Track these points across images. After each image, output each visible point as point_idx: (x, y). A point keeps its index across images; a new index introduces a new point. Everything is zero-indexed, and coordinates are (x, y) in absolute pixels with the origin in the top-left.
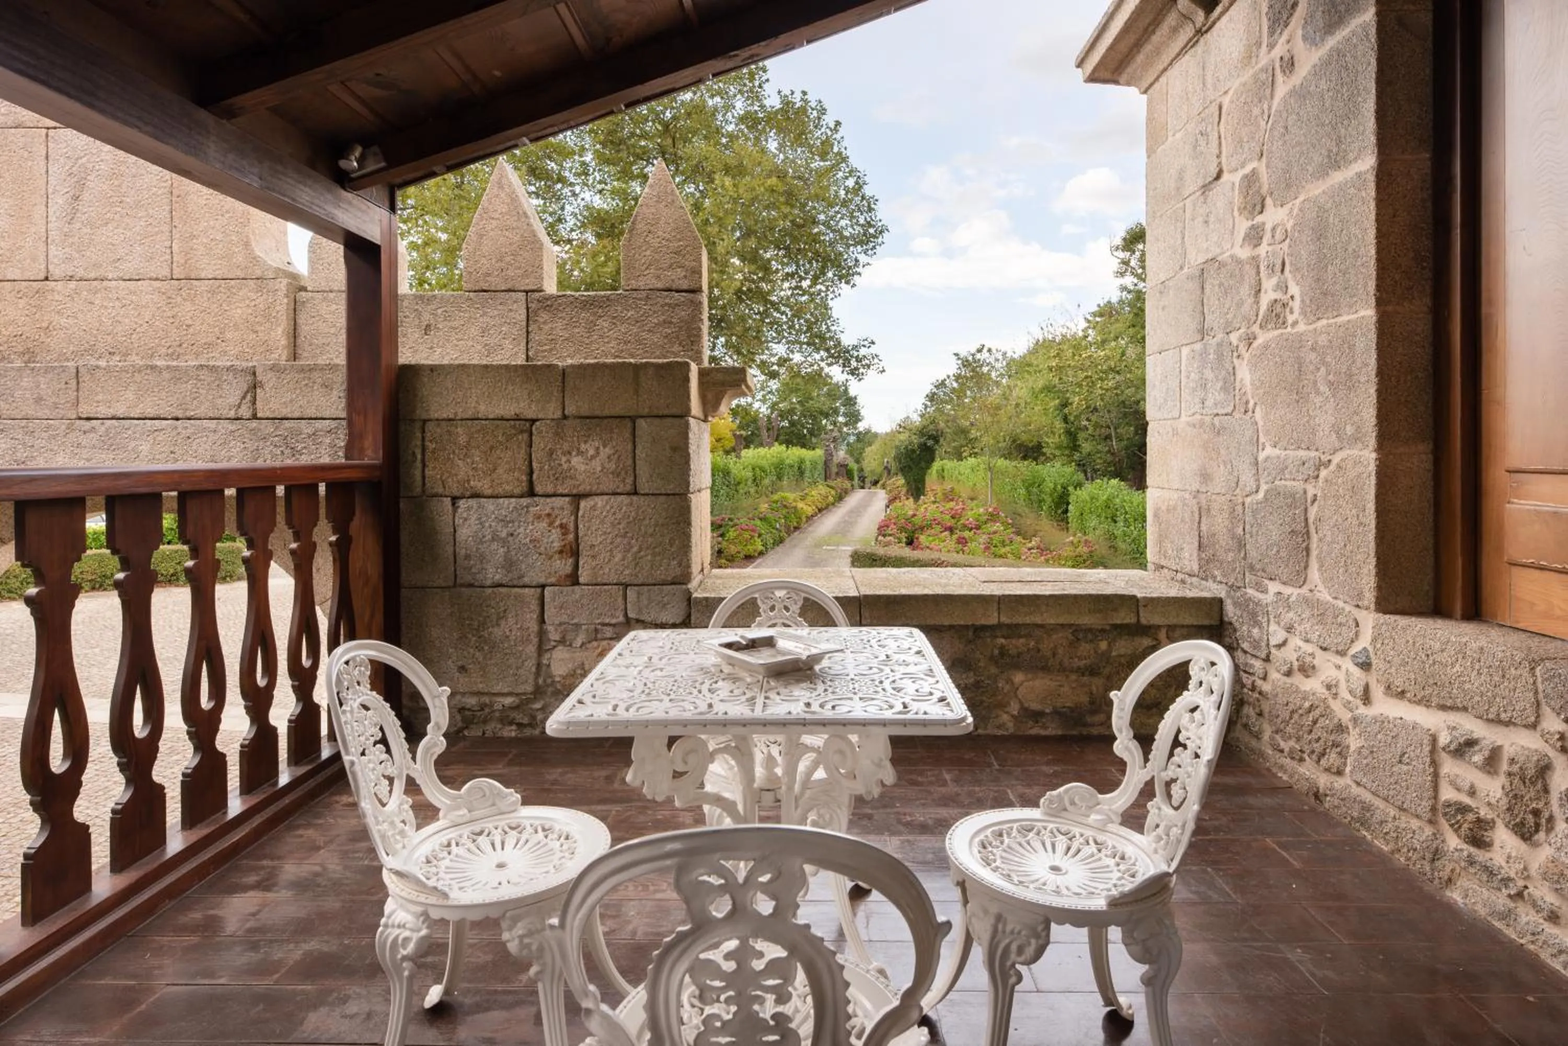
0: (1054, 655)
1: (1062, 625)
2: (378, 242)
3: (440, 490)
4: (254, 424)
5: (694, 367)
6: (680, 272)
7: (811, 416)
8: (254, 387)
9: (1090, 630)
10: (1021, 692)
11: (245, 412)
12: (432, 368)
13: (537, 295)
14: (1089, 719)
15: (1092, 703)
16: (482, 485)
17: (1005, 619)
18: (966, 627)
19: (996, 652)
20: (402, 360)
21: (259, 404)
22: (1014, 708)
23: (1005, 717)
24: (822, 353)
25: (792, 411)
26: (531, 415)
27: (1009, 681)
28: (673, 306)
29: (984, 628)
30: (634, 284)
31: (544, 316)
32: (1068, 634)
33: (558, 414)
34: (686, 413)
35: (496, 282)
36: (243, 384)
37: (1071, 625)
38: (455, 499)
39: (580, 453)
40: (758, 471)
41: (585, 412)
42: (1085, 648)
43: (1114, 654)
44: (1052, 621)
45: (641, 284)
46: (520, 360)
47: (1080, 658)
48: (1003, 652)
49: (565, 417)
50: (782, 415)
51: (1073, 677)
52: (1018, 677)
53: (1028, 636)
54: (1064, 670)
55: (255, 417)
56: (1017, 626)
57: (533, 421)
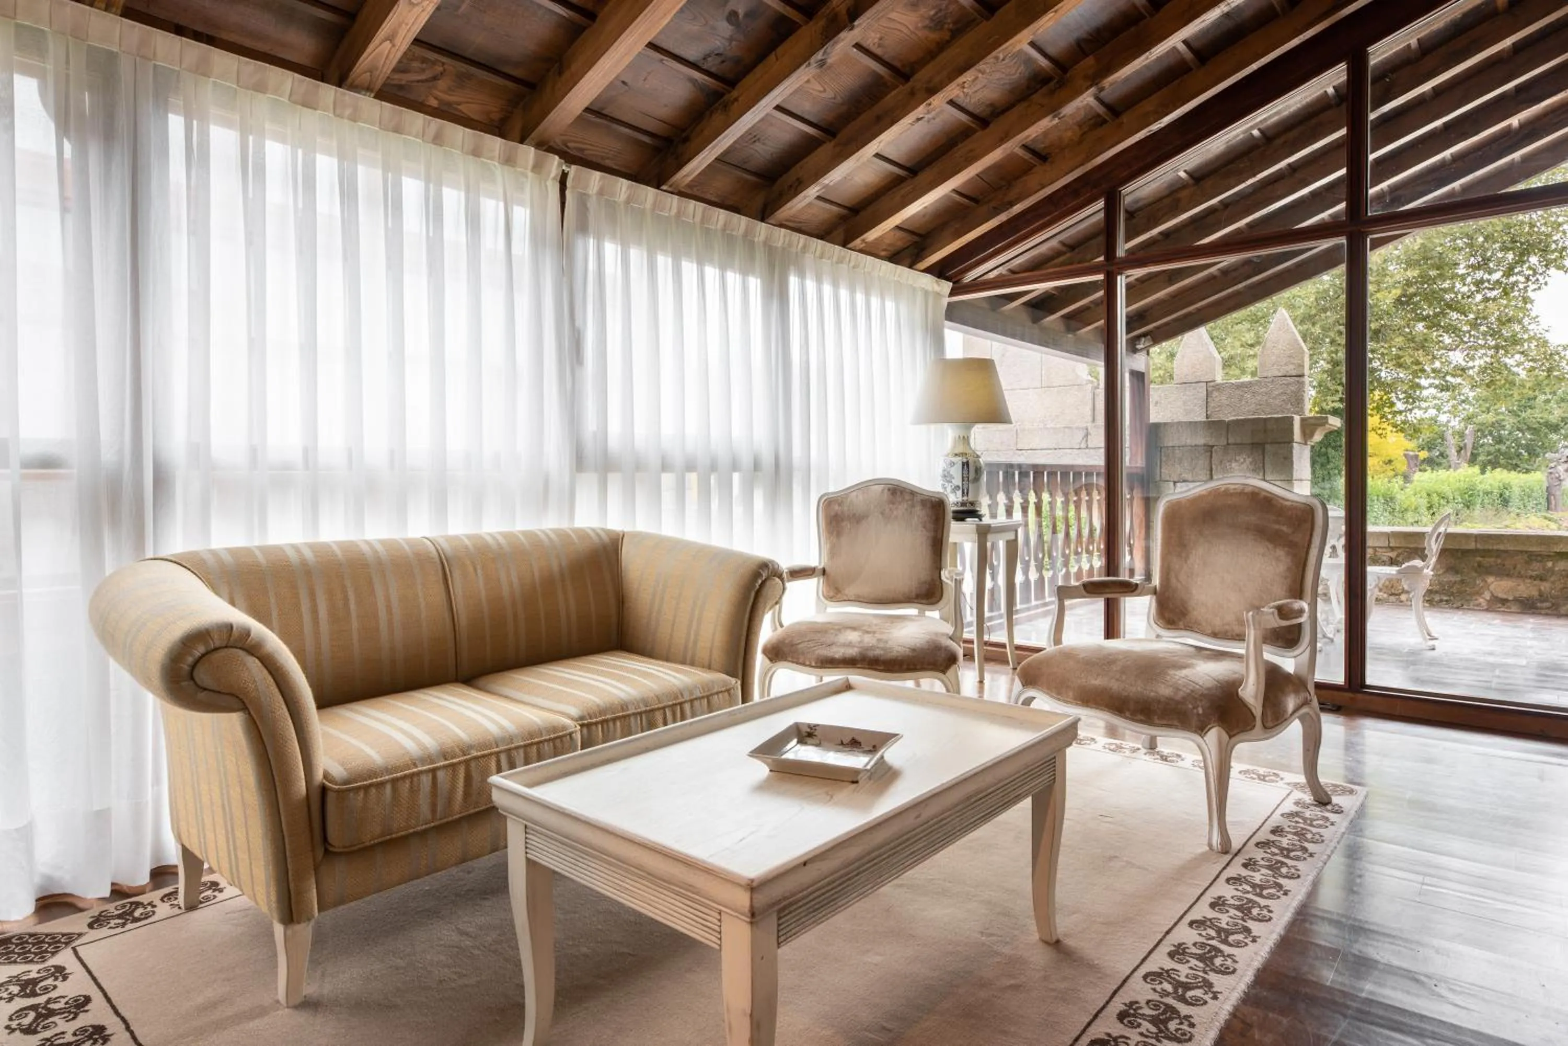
0: (1515, 568)
1: (1521, 552)
2: (1143, 371)
3: (1168, 478)
4: (1087, 451)
5: (1297, 419)
6: (1292, 367)
7: (1529, 428)
8: (1087, 435)
9: (1540, 555)
10: (1492, 587)
11: (1083, 446)
12: (1165, 424)
13: (1212, 384)
14: (1539, 605)
15: (1541, 595)
16: (1188, 476)
17: (1479, 546)
18: (1457, 550)
19: (1476, 565)
20: (1151, 421)
21: (1089, 443)
22: (1487, 596)
23: (1481, 600)
24: (1517, 357)
25: (1499, 425)
26: (1211, 444)
27: (1484, 581)
28: (1288, 385)
29: (1468, 551)
30: (1265, 375)
31: (1215, 394)
32: (1525, 556)
33: (1225, 443)
34: (1291, 441)
35: (1190, 379)
36: (1081, 434)
37: (1526, 552)
38: (1175, 483)
39: (1236, 461)
40: (1435, 498)
41: (1239, 441)
42: (1536, 565)
43: (1557, 569)
44: (1512, 548)
45: (1269, 375)
46: (1202, 418)
47: (1532, 570)
48: (1480, 565)
49: (1228, 444)
50: (1481, 430)
51: (1529, 581)
52: (1490, 579)
53: (1498, 557)
54: (1522, 577)
55: (1087, 447)
56: (1489, 551)
57: (1212, 446)
